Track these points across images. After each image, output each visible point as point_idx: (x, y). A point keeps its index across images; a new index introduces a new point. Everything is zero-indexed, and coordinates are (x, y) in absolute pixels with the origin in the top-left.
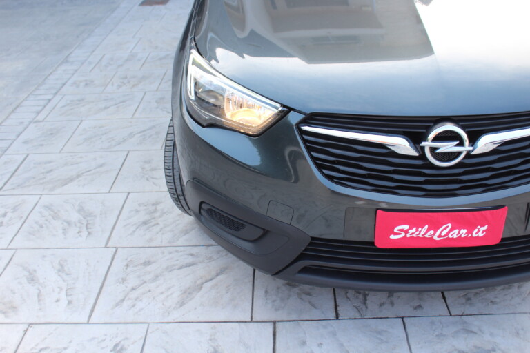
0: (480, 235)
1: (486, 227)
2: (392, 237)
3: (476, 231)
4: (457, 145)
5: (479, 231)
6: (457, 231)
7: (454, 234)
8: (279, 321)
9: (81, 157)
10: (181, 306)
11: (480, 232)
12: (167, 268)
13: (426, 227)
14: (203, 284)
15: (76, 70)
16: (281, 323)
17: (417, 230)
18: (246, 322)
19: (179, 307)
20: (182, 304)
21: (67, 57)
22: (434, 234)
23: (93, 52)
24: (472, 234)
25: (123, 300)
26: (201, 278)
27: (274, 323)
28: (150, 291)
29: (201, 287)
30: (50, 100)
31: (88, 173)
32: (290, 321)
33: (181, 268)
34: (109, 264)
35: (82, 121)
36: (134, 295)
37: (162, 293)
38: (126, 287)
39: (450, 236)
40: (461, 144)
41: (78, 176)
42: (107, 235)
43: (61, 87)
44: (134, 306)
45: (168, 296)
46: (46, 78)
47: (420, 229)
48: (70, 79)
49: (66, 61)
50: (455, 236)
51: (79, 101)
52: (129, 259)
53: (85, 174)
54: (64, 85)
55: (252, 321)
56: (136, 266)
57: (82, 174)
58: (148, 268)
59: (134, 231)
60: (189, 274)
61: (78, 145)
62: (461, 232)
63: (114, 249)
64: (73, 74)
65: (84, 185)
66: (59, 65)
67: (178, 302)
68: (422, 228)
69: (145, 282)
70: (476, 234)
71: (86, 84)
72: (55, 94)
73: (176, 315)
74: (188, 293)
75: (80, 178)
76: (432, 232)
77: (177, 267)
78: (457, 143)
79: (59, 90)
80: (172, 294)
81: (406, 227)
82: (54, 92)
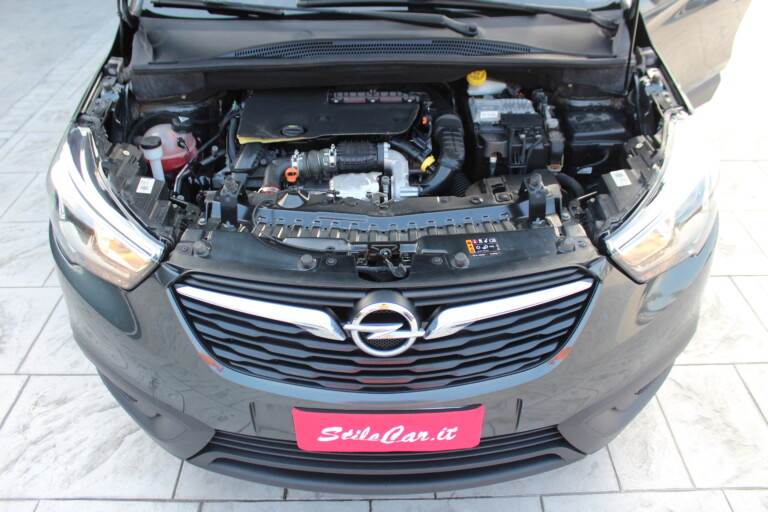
0: (448, 437)
1: (455, 429)
2: (321, 439)
3: (442, 433)
4: (400, 329)
5: (446, 433)
6: (413, 434)
7: (411, 437)
8: (208, 501)
9: (22, 230)
10: (88, 472)
11: (447, 435)
12: (86, 409)
13: (368, 429)
14: (124, 436)
15: (52, 96)
16: (209, 504)
17: (354, 433)
18: (165, 500)
19: (85, 475)
20: (90, 468)
21: (47, 75)
22: (381, 438)
23: (81, 68)
24: (436, 438)
25: (17, 460)
26: (125, 427)
27: (201, 503)
28: (54, 446)
29: (122, 442)
30: (7, 140)
31: (24, 255)
32: (222, 501)
33: (102, 410)
34: (12, 401)
35: (38, 173)
36: (31, 452)
37: (69, 450)
38: (26, 439)
39: (403, 440)
40: (406, 327)
41: (11, 259)
42: (22, 355)
43: (27, 121)
44: (28, 470)
45: (75, 455)
46: (12, 107)
47: (359, 432)
48: (41, 108)
49: (43, 81)
50: (411, 440)
51: (43, 142)
52: (41, 394)
53: (21, 256)
54: (31, 117)
55: (173, 500)
56: (47, 405)
57: (17, 255)
58: (62, 409)
59: (58, 349)
60: (110, 421)
61: (24, 211)
62: (419, 436)
63: (26, 377)
64: (46, 102)
65: (15, 274)
66: (33, 88)
67: (86, 466)
68: (362, 431)
69: (51, 432)
70: (442, 437)
71: (59, 118)
72: (16, 131)
73: (78, 488)
74: (101, 452)
75: (13, 263)
76: (377, 436)
77: (98, 408)
78: (400, 325)
79: (24, 124)
80: (81, 452)
81: (338, 429)
82: (15, 127)
